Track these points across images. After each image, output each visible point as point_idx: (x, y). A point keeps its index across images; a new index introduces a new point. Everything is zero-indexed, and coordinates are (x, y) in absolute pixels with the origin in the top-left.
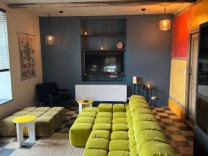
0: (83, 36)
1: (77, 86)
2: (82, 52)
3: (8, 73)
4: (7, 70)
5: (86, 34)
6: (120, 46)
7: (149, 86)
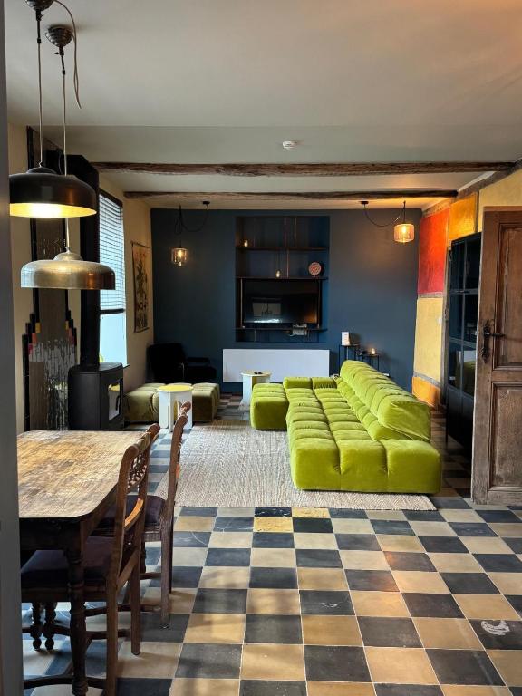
0: (241, 249)
1: (225, 351)
2: (238, 281)
3: (122, 316)
4: (120, 311)
5: (246, 244)
6: (315, 269)
7: (373, 352)
